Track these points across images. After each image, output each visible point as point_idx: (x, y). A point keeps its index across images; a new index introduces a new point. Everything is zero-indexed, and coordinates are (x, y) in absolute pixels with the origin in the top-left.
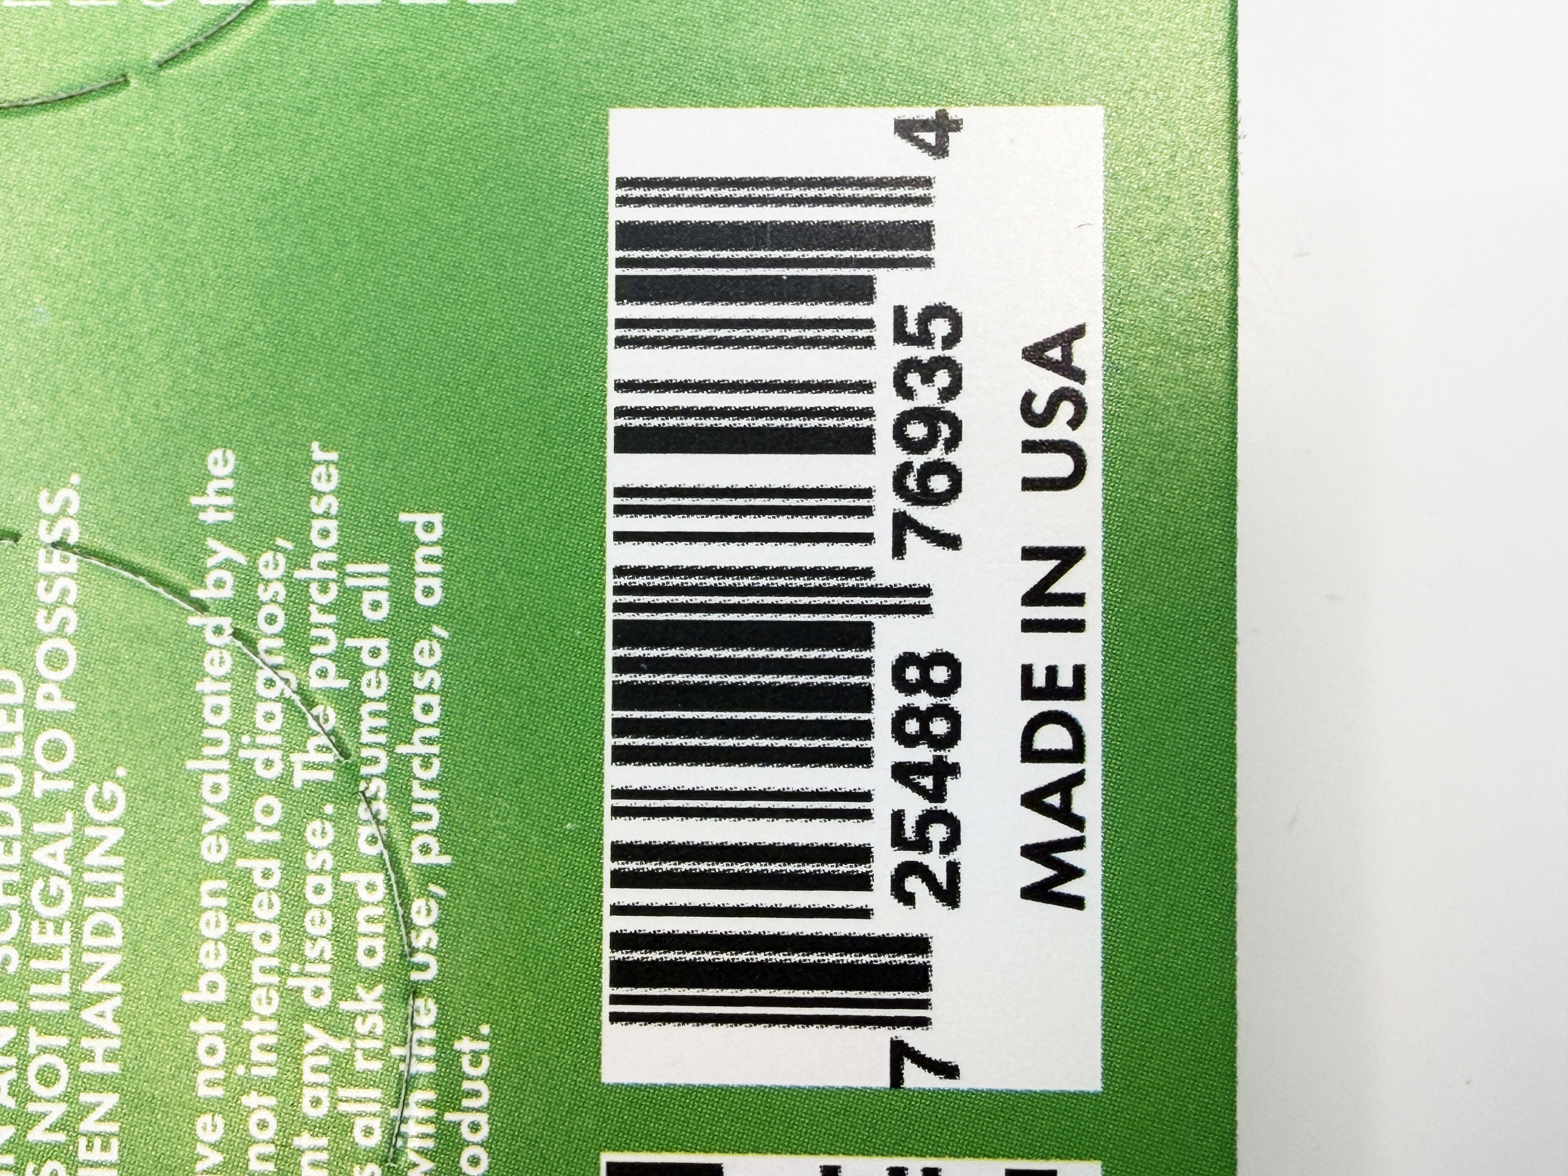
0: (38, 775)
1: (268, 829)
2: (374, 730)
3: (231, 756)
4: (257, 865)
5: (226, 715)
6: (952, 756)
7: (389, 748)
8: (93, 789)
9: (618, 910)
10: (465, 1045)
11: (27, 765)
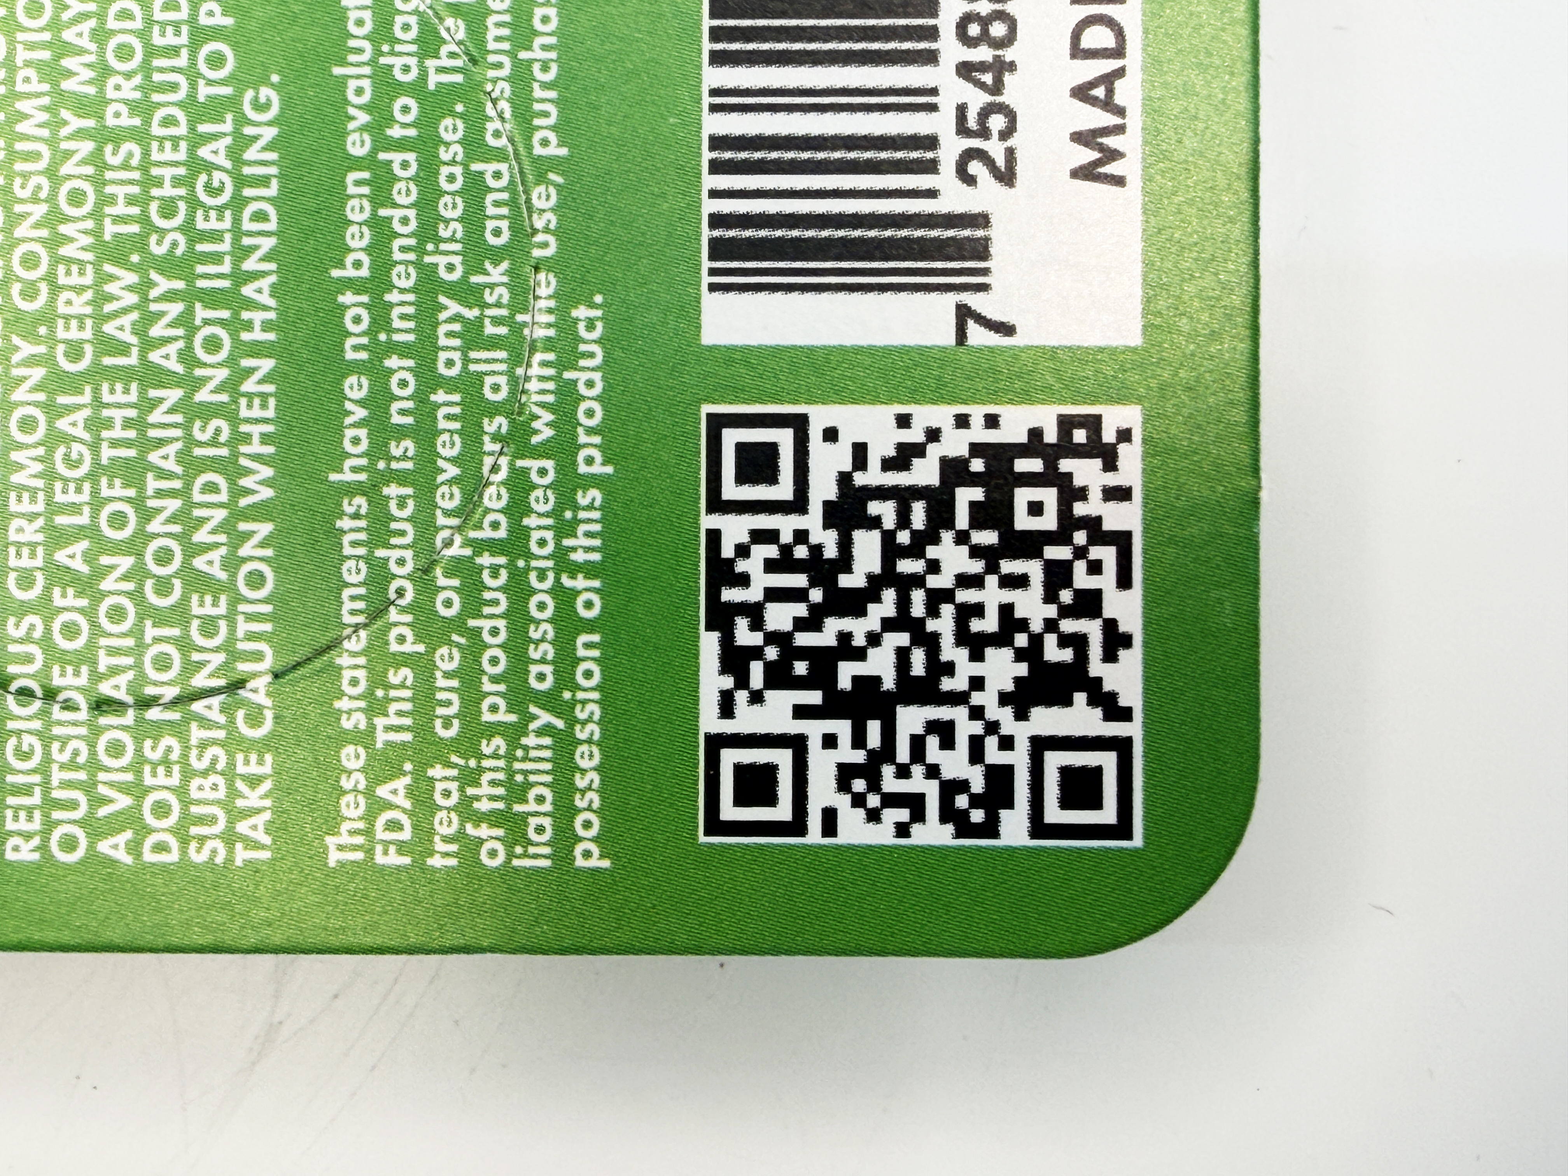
0: (201, 82)
1: (405, 125)
2: (498, 39)
3: (372, 62)
4: (397, 157)
5: (368, 27)
6: (1009, 55)
7: (512, 54)
8: (249, 94)
9: (714, 194)
10: (581, 312)
11: (193, 75)
